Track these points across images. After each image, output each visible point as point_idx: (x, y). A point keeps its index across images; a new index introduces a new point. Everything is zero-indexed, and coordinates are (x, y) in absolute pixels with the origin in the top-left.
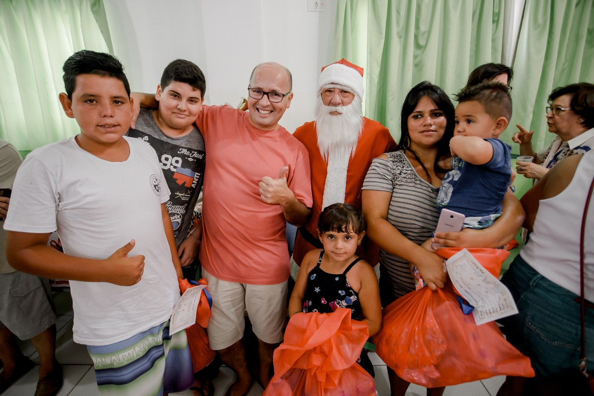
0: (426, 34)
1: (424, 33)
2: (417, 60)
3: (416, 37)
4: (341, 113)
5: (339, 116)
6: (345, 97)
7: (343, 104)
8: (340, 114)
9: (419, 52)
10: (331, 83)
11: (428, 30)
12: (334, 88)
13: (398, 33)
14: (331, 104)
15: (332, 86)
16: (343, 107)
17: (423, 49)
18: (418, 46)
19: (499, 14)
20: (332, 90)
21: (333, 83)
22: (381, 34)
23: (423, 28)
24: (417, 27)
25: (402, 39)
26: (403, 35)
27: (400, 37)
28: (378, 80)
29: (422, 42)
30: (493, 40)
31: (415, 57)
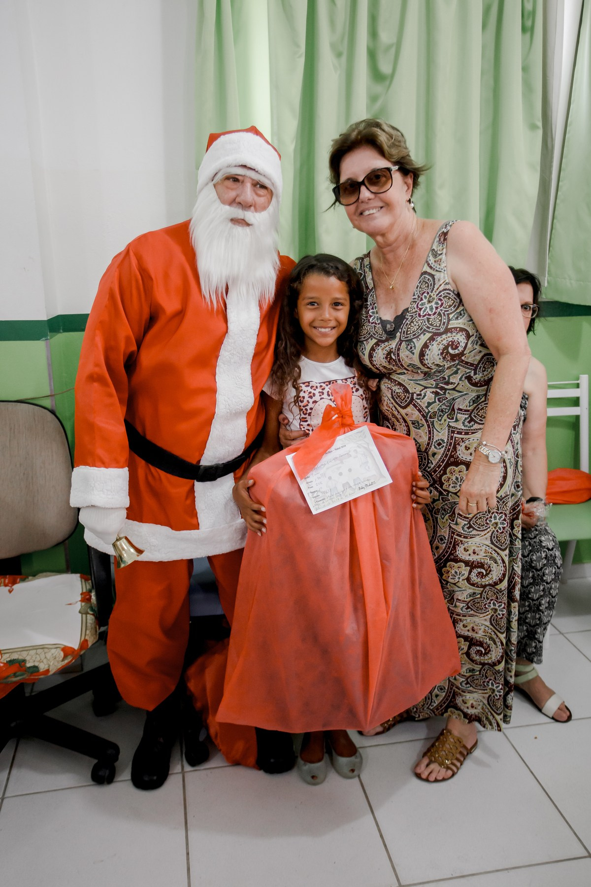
0: (393, 50)
1: (389, 47)
2: (378, 104)
3: (372, 55)
4: (251, 225)
5: (247, 229)
7: (256, 207)
8: (248, 225)
9: (379, 89)
10: (241, 165)
11: (394, 40)
12: (244, 176)
13: (333, 46)
17: (387, 82)
18: (377, 75)
19: (534, 13)
21: (245, 166)
22: (297, 45)
23: (386, 36)
24: (373, 33)
25: (344, 58)
26: (344, 48)
27: (339, 55)
28: (296, 147)
29: (385, 67)
30: (525, 69)
31: (374, 99)
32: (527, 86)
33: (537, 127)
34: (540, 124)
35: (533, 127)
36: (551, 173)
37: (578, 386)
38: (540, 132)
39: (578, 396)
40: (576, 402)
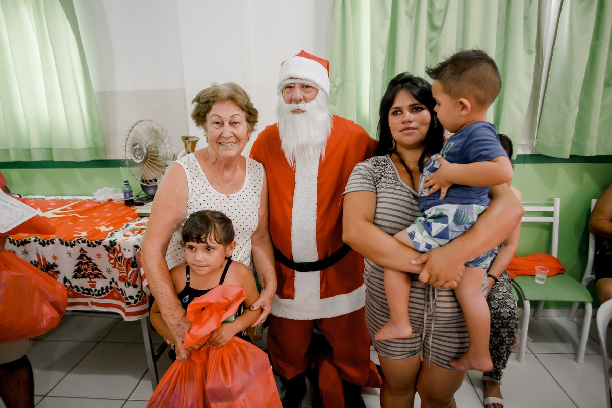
0: (443, 12)
1: (440, 12)
2: (433, 43)
3: (430, 16)
4: (305, 111)
5: (302, 114)
7: (306, 100)
8: (303, 111)
9: (434, 34)
11: (444, 7)
12: (294, 83)
13: (407, 13)
14: (292, 101)
16: (306, 104)
17: (439, 31)
18: (433, 27)
22: (386, 14)
23: (438, 7)
24: (431, 4)
25: (413, 19)
26: (414, 14)
27: (411, 17)
28: (384, 69)
29: (438, 23)
30: (526, 18)
31: (430, 40)
32: (527, 28)
33: (533, 52)
34: (535, 50)
35: (530, 52)
36: (541, 79)
37: (553, 205)
38: (535, 55)
39: (552, 210)
40: (551, 214)
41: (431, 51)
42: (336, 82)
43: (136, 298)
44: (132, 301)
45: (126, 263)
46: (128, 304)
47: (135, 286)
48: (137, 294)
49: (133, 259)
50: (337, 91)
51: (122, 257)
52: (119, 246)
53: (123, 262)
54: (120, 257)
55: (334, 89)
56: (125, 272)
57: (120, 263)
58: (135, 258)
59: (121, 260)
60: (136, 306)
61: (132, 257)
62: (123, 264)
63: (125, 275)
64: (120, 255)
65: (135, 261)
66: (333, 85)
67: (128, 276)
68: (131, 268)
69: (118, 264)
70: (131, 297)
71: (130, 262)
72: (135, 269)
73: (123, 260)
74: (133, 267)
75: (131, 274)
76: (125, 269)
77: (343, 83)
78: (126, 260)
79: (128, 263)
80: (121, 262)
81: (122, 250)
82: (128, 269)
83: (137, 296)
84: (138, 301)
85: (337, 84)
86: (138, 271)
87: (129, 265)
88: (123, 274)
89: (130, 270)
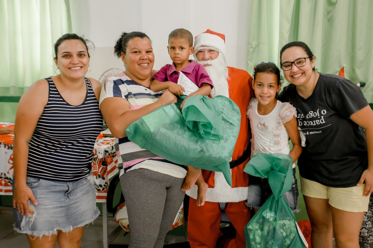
2: (330, 15)
4: (211, 65)
5: (210, 66)
6: (212, 54)
7: (211, 58)
9: (331, 8)
10: (201, 46)
12: (204, 49)
14: (203, 60)
15: (202, 48)
16: (212, 61)
17: (334, 6)
20: (203, 50)
21: (203, 46)
28: (289, 35)
31: (329, 13)
41: (329, 20)
42: (252, 44)
43: (104, 187)
44: (101, 189)
45: (99, 162)
46: (99, 190)
47: (104, 178)
48: (105, 184)
49: (103, 160)
50: (253, 51)
51: (97, 158)
52: (96, 150)
53: (97, 162)
54: (95, 158)
55: (251, 50)
56: (97, 168)
57: (94, 162)
58: (105, 159)
59: (96, 160)
60: (103, 192)
61: (102, 158)
62: (96, 163)
63: (97, 170)
64: (95, 156)
65: (105, 161)
66: (250, 46)
67: (100, 171)
68: (102, 166)
69: (93, 163)
70: (101, 186)
71: (102, 161)
72: (104, 167)
73: (97, 161)
74: (103, 164)
75: (102, 170)
76: (98, 167)
77: (258, 45)
78: (99, 160)
79: (100, 162)
80: (96, 162)
81: (97, 153)
82: (100, 166)
83: (105, 185)
84: (105, 190)
85: (253, 46)
86: (106, 168)
87: (101, 163)
88: (95, 170)
89: (101, 166)
